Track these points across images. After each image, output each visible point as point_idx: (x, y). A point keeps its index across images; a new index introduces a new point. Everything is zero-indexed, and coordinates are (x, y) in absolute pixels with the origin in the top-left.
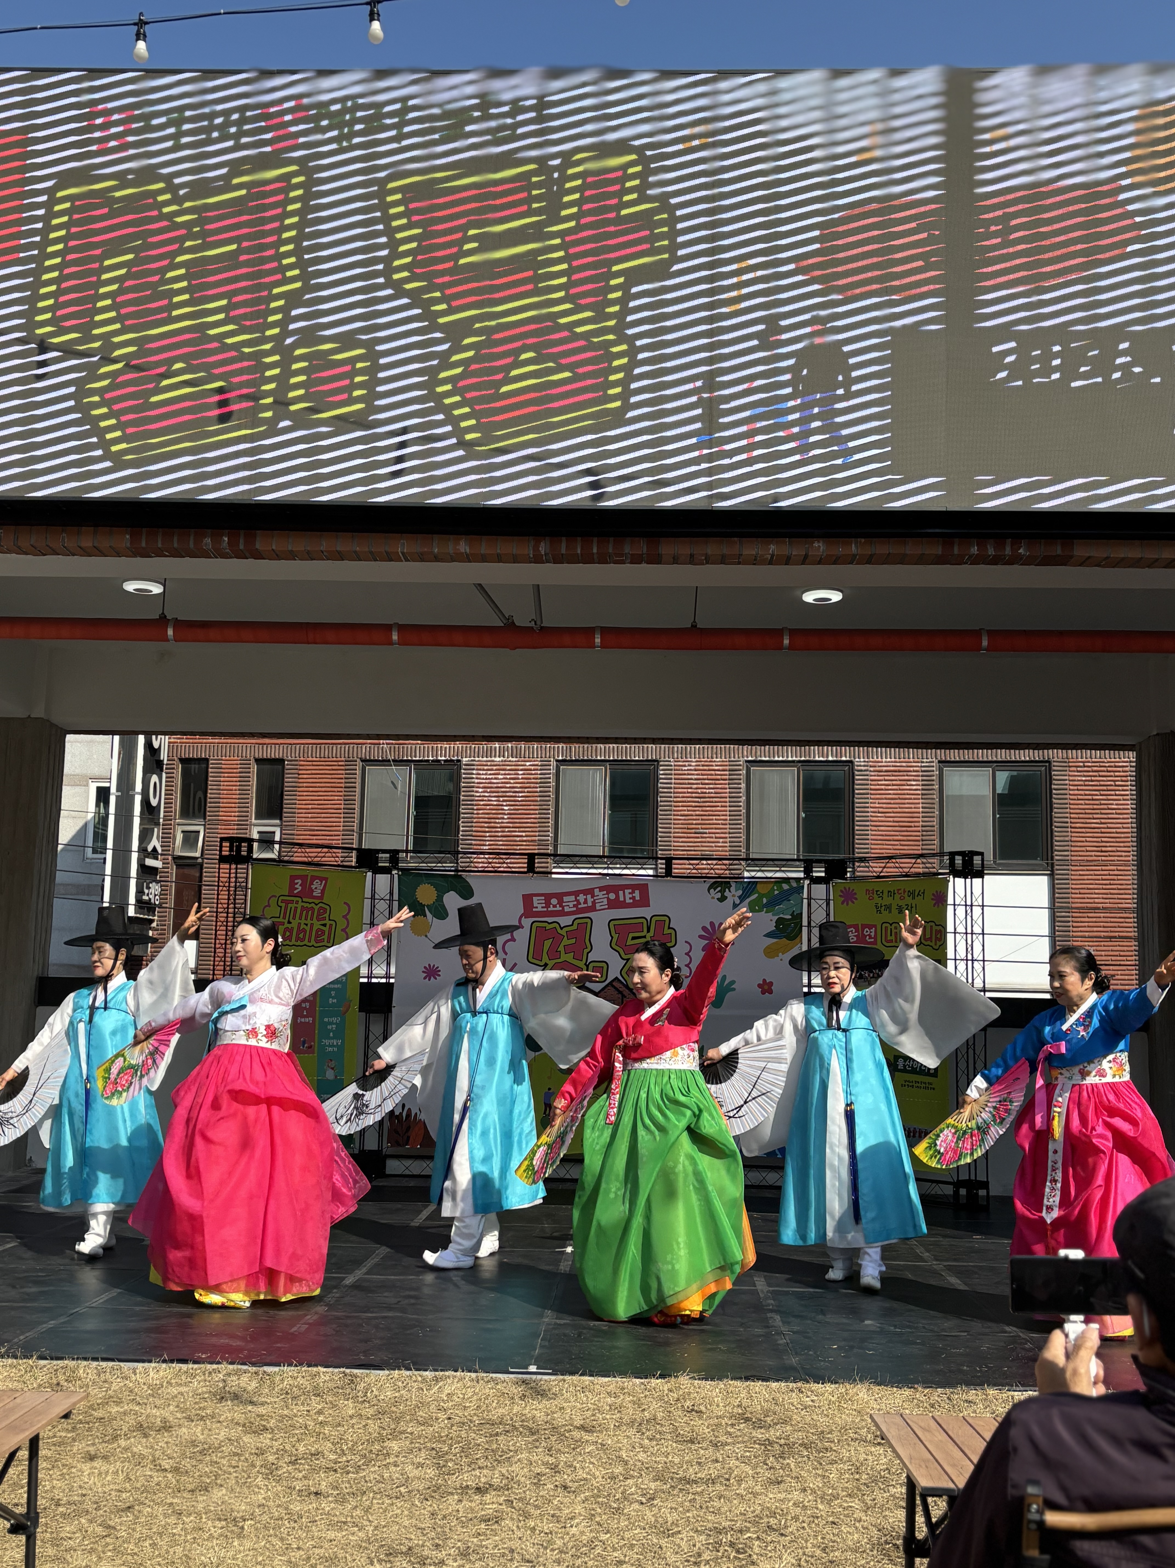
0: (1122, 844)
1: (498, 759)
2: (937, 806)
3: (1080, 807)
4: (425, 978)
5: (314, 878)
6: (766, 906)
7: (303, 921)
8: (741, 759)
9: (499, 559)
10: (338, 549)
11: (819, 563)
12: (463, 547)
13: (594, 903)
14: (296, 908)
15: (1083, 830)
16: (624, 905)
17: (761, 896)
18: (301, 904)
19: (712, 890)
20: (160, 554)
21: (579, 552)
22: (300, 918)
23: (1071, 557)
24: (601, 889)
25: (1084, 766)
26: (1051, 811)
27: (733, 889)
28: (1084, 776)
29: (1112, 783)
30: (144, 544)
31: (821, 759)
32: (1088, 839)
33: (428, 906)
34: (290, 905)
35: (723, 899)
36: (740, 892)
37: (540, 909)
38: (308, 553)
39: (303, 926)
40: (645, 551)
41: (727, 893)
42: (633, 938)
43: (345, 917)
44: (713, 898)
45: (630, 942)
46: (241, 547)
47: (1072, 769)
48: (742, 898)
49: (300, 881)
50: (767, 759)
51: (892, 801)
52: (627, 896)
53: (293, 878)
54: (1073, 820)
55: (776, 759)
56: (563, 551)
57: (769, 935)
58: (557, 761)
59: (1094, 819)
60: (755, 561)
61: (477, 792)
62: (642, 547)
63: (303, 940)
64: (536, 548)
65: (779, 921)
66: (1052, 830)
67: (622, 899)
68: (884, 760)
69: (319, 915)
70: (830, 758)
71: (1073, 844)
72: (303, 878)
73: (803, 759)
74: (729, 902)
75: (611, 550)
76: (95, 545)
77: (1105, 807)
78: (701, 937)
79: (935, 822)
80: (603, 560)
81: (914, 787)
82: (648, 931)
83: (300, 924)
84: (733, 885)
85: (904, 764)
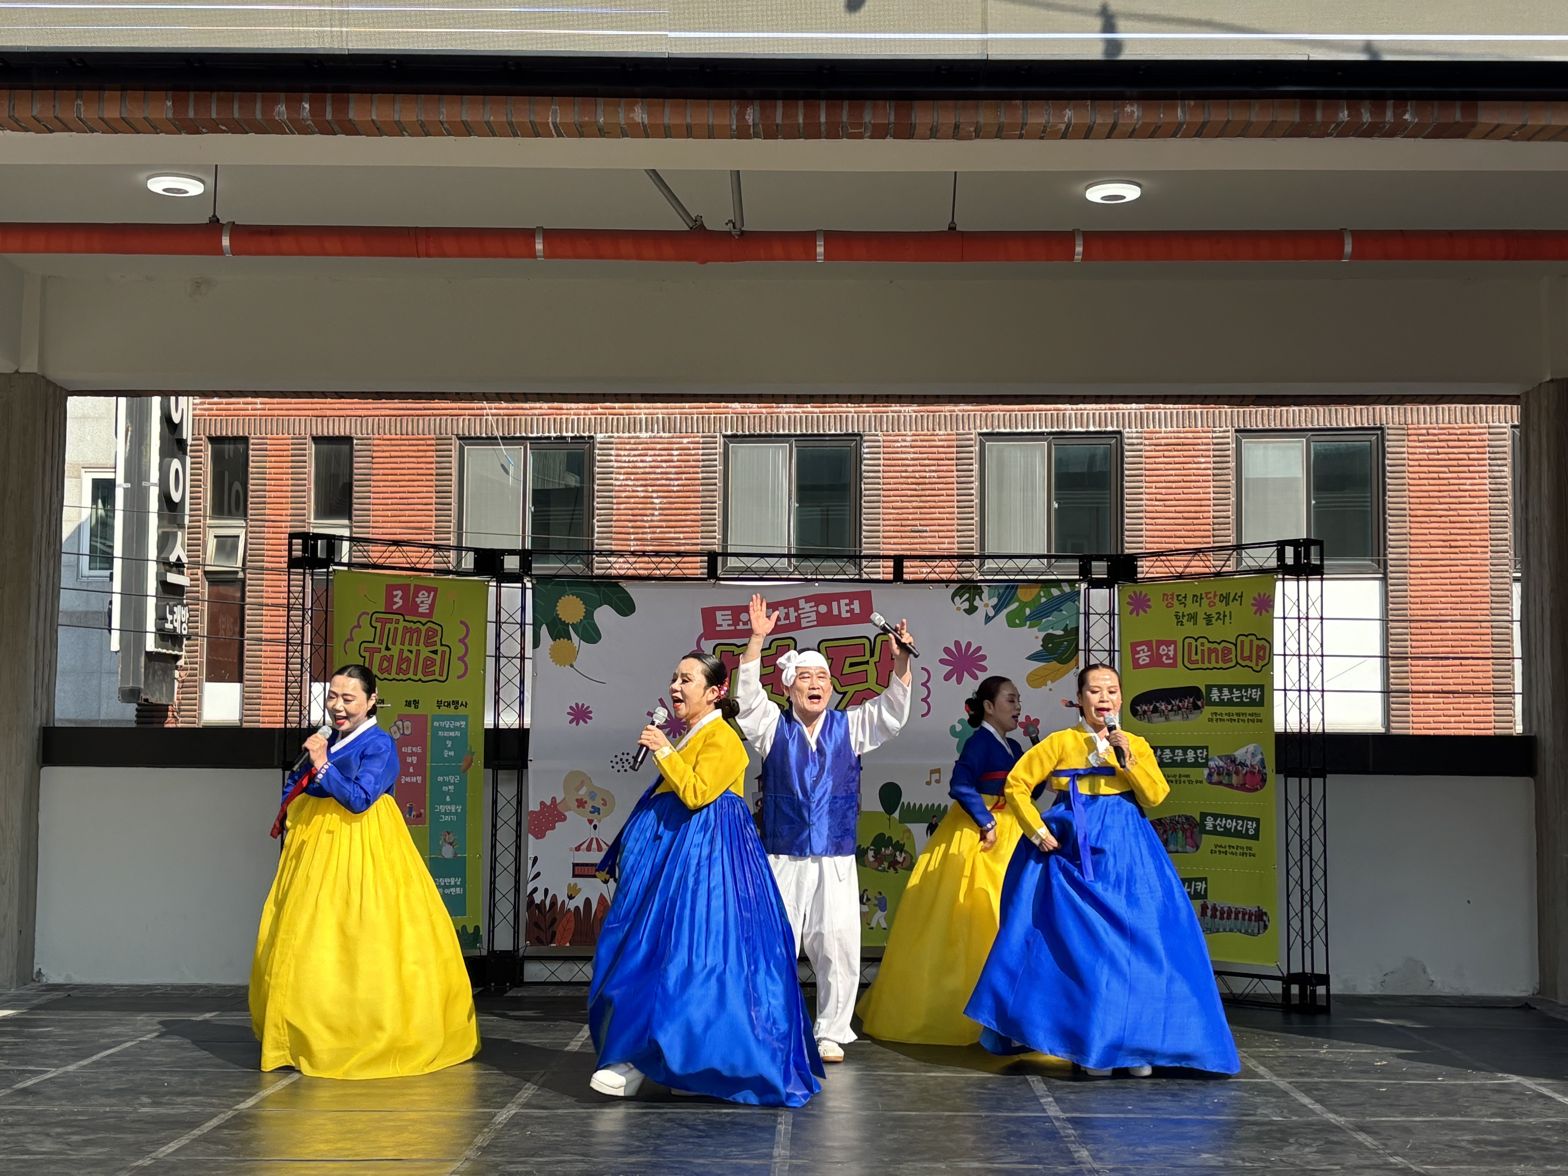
0: (1477, 537)
1: (644, 435)
2: (1233, 490)
3: (1423, 488)
4: (571, 722)
5: (418, 589)
6: (1029, 618)
7: (406, 647)
8: (973, 431)
9: (689, 132)
10: (464, 119)
11: (1132, 135)
12: (639, 114)
13: (798, 618)
14: (396, 629)
15: (1427, 519)
16: (839, 621)
17: (1023, 605)
18: (402, 624)
19: (957, 599)
20: (214, 128)
21: (801, 121)
22: (403, 643)
23: (1474, 125)
24: (808, 599)
25: (1428, 434)
26: (1384, 494)
27: (985, 596)
28: (1429, 447)
29: (1465, 456)
30: (191, 115)
31: (1080, 429)
32: (1432, 531)
33: (573, 625)
34: (388, 626)
35: (971, 610)
36: (995, 601)
37: (725, 627)
38: (422, 124)
39: (406, 654)
40: (892, 119)
41: (977, 602)
42: (852, 665)
43: (462, 641)
44: (958, 609)
45: (847, 670)
46: (329, 117)
47: (1411, 438)
48: (998, 609)
49: (399, 593)
50: (1008, 430)
51: (1174, 485)
52: (842, 608)
53: (390, 589)
54: (1412, 506)
55: (1020, 430)
56: (779, 120)
57: (1034, 657)
58: (725, 436)
59: (1441, 503)
60: (1043, 133)
61: (617, 479)
62: (888, 114)
63: (406, 672)
64: (741, 116)
65: (1048, 639)
66: (1385, 519)
67: (835, 612)
68: (1163, 429)
69: (428, 637)
70: (1092, 429)
71: (1412, 538)
72: (405, 588)
73: (1055, 429)
74: (980, 615)
75: (845, 119)
76: (124, 116)
77: (1456, 487)
78: (942, 661)
79: (1231, 513)
80: (833, 133)
81: (1203, 466)
82: (872, 655)
83: (402, 651)
84: (986, 591)
85: (1190, 435)
